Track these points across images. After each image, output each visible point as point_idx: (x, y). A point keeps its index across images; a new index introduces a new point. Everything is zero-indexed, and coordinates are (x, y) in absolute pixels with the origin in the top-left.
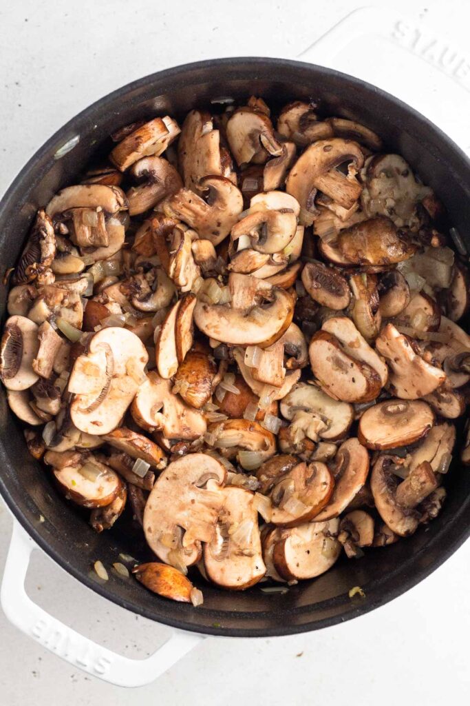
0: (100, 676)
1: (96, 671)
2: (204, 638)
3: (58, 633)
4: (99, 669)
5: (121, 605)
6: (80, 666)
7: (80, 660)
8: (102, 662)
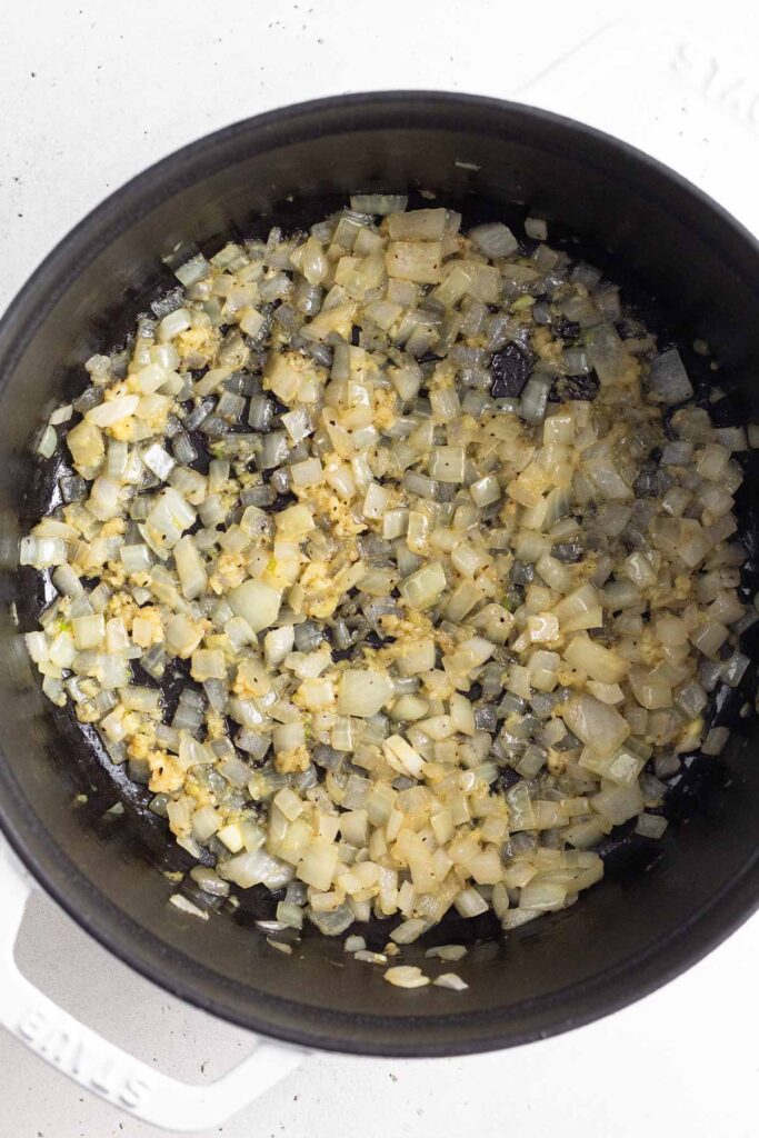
0: (130, 1110)
1: (123, 1100)
2: (309, 1054)
3: (65, 1037)
4: (129, 1098)
5: (173, 992)
6: (97, 1091)
7: (99, 1081)
8: (135, 1086)
